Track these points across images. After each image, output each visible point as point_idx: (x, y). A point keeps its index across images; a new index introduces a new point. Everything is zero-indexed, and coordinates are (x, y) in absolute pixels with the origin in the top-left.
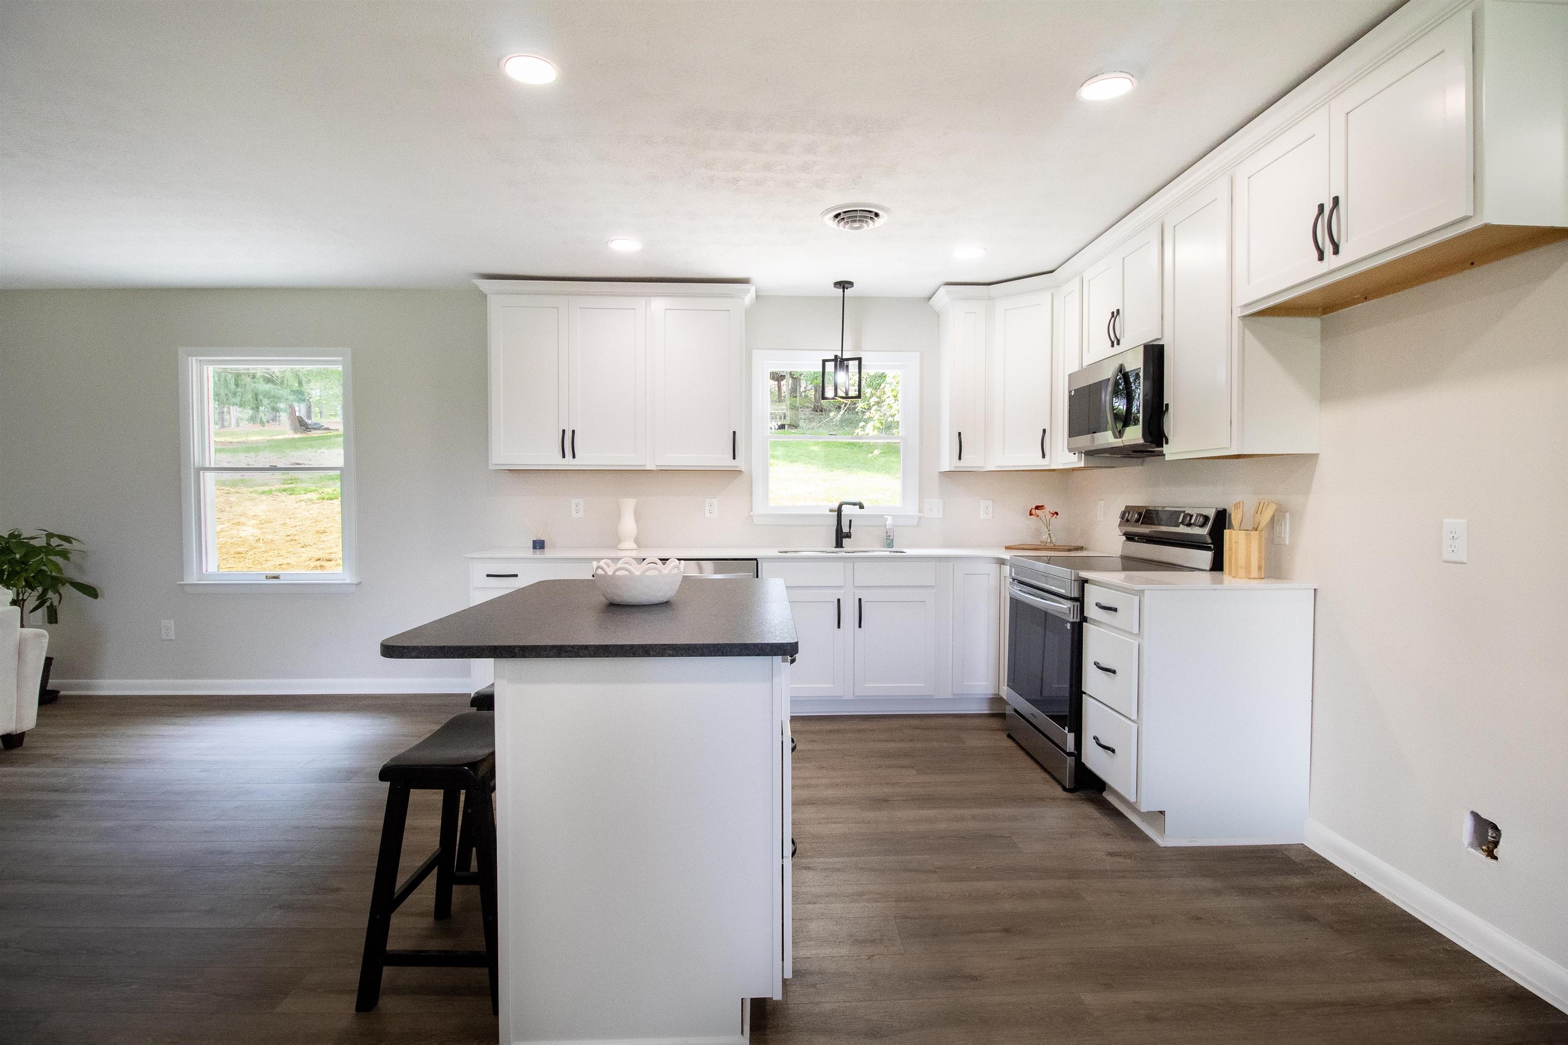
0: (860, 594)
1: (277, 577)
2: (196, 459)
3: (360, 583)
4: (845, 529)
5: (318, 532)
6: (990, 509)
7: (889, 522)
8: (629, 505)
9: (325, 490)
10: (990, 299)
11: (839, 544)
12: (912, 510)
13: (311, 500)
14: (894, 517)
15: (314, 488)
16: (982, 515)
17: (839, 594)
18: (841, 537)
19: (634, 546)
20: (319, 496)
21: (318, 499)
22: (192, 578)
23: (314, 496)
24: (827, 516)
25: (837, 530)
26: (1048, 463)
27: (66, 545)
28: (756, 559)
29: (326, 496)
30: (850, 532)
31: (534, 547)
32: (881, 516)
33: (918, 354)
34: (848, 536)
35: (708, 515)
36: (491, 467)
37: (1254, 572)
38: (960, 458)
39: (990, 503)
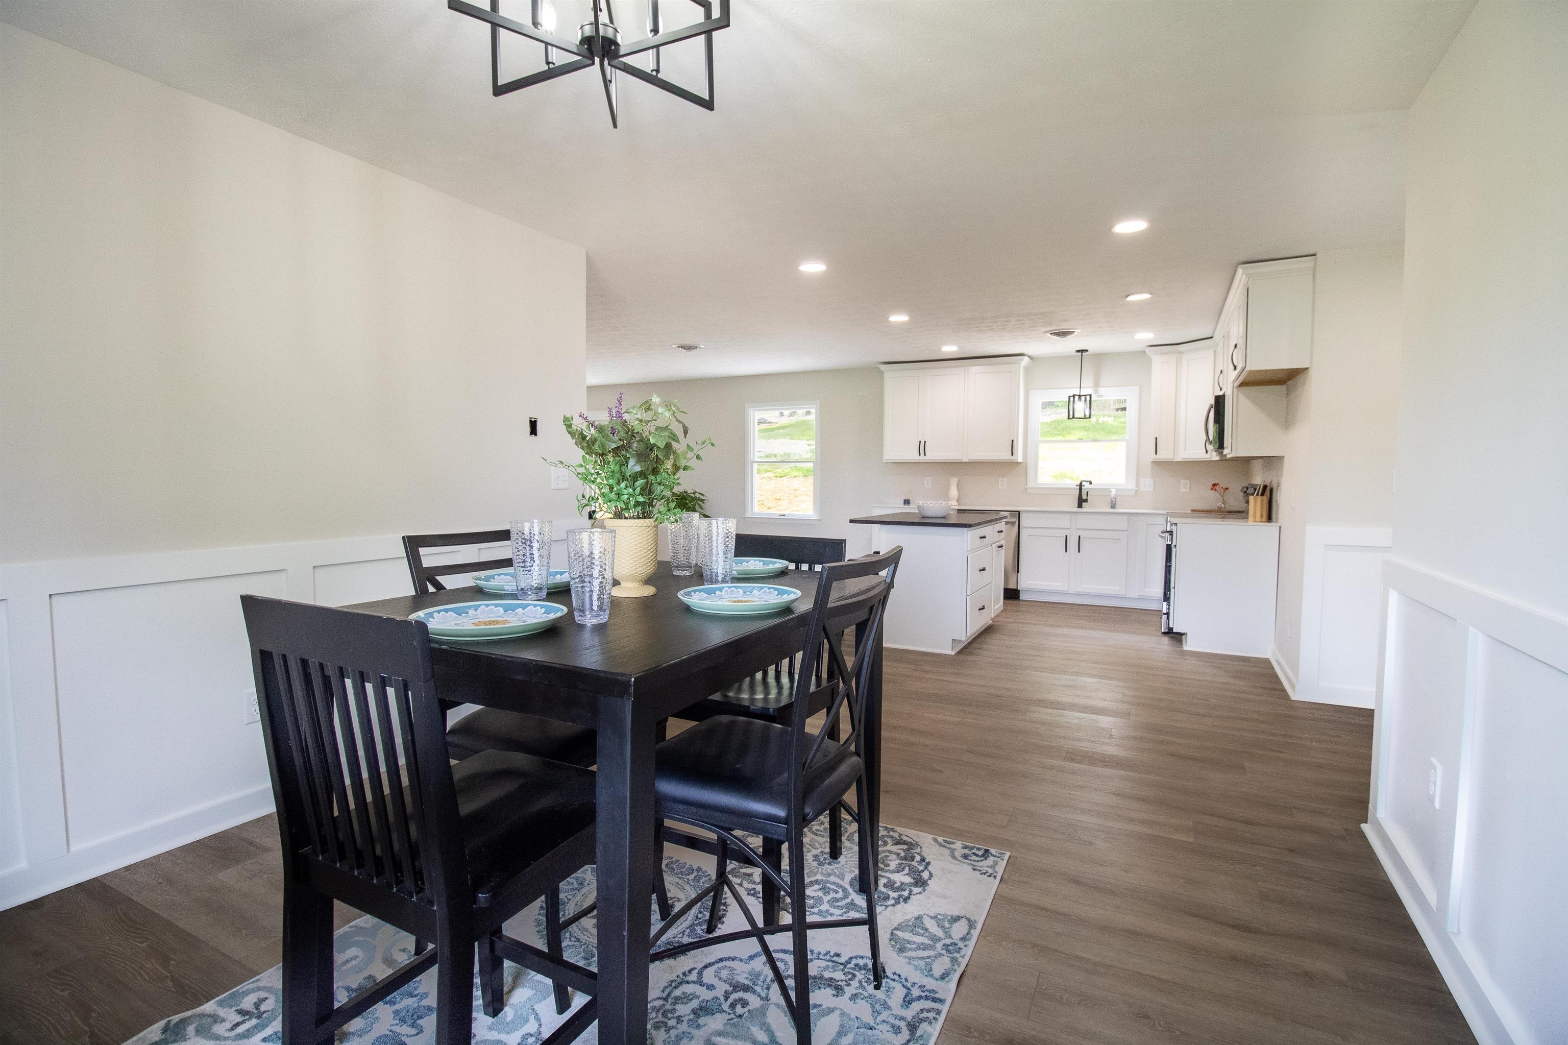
0: (1081, 533)
1: (784, 515)
2: (751, 457)
3: (820, 520)
4: (1084, 497)
5: (776, 499)
6: (1188, 485)
7: (1113, 493)
8: (954, 481)
9: (778, 470)
10: (1180, 352)
11: (1080, 506)
12: (1132, 486)
13: (770, 478)
14: (1117, 490)
15: (771, 469)
16: (1182, 490)
17: (1067, 532)
18: (1081, 502)
19: (957, 504)
20: (774, 475)
21: (774, 477)
22: (748, 514)
23: (770, 474)
24: (1075, 489)
25: (1079, 498)
26: (1209, 457)
27: (702, 497)
28: (1019, 512)
29: (779, 475)
30: (1087, 499)
31: (905, 503)
32: (1109, 489)
33: (1138, 387)
34: (1086, 501)
35: (1000, 488)
36: (884, 461)
37: (1258, 519)
38: (1156, 454)
39: (1188, 482)
